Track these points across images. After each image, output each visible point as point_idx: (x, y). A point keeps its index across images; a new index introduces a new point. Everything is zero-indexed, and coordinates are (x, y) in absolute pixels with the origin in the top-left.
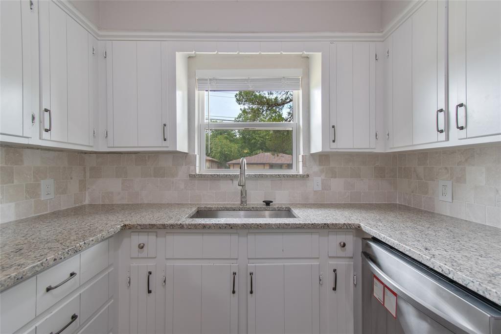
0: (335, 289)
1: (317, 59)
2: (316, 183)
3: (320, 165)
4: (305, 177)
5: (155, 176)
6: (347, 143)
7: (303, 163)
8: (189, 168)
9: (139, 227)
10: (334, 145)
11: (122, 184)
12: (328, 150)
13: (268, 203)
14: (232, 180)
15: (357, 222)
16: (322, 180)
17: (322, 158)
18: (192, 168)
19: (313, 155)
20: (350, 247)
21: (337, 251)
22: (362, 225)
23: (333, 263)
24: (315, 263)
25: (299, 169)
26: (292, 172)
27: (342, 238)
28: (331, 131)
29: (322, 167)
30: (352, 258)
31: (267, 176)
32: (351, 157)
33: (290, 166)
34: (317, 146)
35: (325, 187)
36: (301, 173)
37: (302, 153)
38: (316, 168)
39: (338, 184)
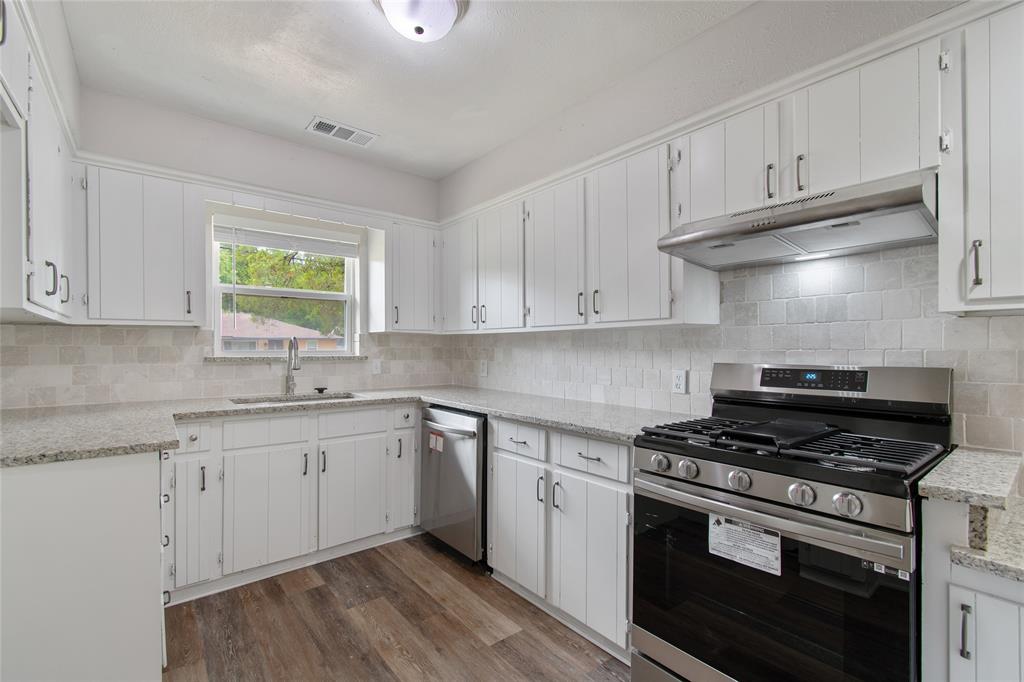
0: (399, 456)
1: (380, 236)
2: (375, 365)
3: (380, 345)
4: (363, 359)
5: (140, 362)
7: (360, 344)
8: (202, 349)
9: (193, 416)
11: (75, 373)
12: (389, 330)
13: (321, 391)
14: (269, 364)
15: (418, 396)
16: (382, 363)
17: (381, 339)
18: (207, 349)
19: (371, 334)
20: (412, 419)
21: (401, 422)
22: (422, 397)
23: (399, 434)
24: (383, 435)
27: (405, 411)
28: (394, 311)
29: (381, 348)
30: (413, 427)
31: (318, 358)
32: (410, 337)
34: (378, 324)
35: (385, 370)
36: (357, 354)
37: (358, 331)
38: (375, 349)
39: (397, 367)
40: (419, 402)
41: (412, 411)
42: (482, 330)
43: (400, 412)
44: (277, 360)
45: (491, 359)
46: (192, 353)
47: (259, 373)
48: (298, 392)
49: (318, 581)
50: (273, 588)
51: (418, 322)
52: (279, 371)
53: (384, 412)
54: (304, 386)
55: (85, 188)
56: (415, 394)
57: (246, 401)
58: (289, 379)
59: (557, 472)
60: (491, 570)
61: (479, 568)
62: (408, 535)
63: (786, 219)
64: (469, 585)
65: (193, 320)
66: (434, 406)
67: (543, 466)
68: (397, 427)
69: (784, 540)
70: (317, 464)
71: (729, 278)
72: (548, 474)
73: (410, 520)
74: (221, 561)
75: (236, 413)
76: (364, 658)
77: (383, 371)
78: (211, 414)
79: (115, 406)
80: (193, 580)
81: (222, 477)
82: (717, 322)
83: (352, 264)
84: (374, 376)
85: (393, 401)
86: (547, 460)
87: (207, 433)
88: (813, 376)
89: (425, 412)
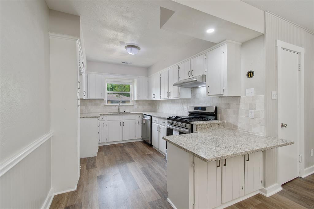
1: (136, 81)
2: (136, 107)
4: (133, 105)
6: (141, 98)
7: (133, 102)
9: (102, 114)
10: (139, 99)
12: (138, 99)
13: (125, 111)
16: (137, 106)
17: (137, 101)
18: (105, 103)
23: (138, 120)
24: (135, 120)
25: (131, 103)
26: (130, 104)
28: (139, 96)
30: (141, 119)
32: (143, 101)
33: (129, 101)
34: (136, 99)
36: (132, 104)
37: (132, 100)
38: (136, 103)
39: (140, 107)
40: (142, 114)
41: (141, 116)
42: (155, 99)
43: (138, 116)
44: (117, 105)
45: (159, 105)
46: (102, 104)
47: (114, 108)
48: (120, 112)
49: (122, 145)
50: (115, 146)
51: (144, 98)
52: (117, 108)
53: (135, 116)
54: (122, 110)
55: (87, 77)
56: (141, 112)
57: (111, 113)
58: (119, 109)
59: (160, 125)
60: (153, 146)
61: (150, 145)
62: (140, 140)
63: (187, 82)
64: (148, 148)
65: (103, 98)
66: (145, 115)
67: (158, 125)
68: (137, 118)
69: (180, 132)
70: (122, 124)
71: (192, 89)
72: (159, 126)
73: (141, 137)
74: (107, 140)
75: (109, 114)
76: (126, 154)
77: (137, 108)
78: (105, 114)
79: (91, 113)
80: (102, 142)
81: (107, 125)
82: (191, 98)
83: (131, 86)
84: (136, 109)
85: (137, 113)
86: (159, 124)
87: (105, 117)
88: (200, 108)
89: (144, 116)
